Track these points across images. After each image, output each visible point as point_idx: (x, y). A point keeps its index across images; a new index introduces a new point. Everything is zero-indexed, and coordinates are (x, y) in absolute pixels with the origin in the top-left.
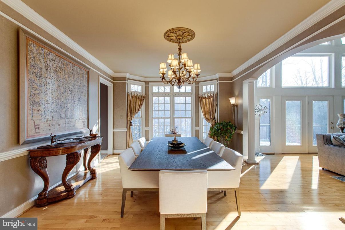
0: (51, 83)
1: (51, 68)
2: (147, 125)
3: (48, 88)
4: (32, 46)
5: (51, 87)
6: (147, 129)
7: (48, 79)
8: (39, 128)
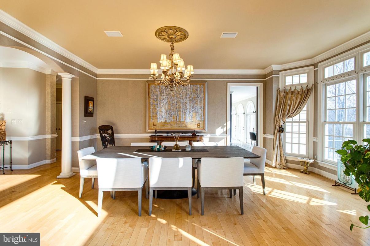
0: (164, 102)
1: (165, 93)
2: (315, 135)
3: (162, 104)
4: (152, 87)
5: (164, 103)
6: (315, 140)
7: (162, 100)
8: (156, 125)
